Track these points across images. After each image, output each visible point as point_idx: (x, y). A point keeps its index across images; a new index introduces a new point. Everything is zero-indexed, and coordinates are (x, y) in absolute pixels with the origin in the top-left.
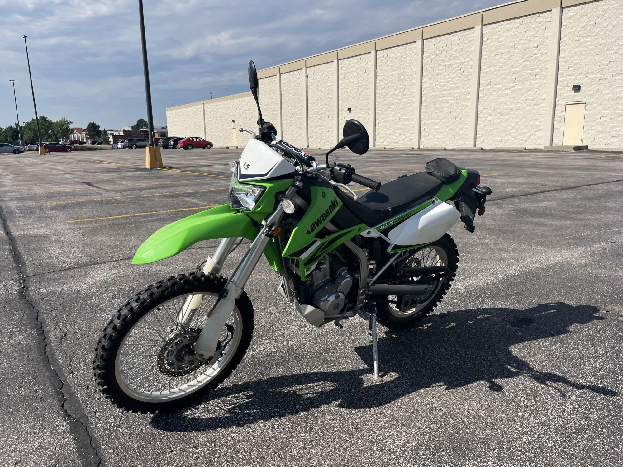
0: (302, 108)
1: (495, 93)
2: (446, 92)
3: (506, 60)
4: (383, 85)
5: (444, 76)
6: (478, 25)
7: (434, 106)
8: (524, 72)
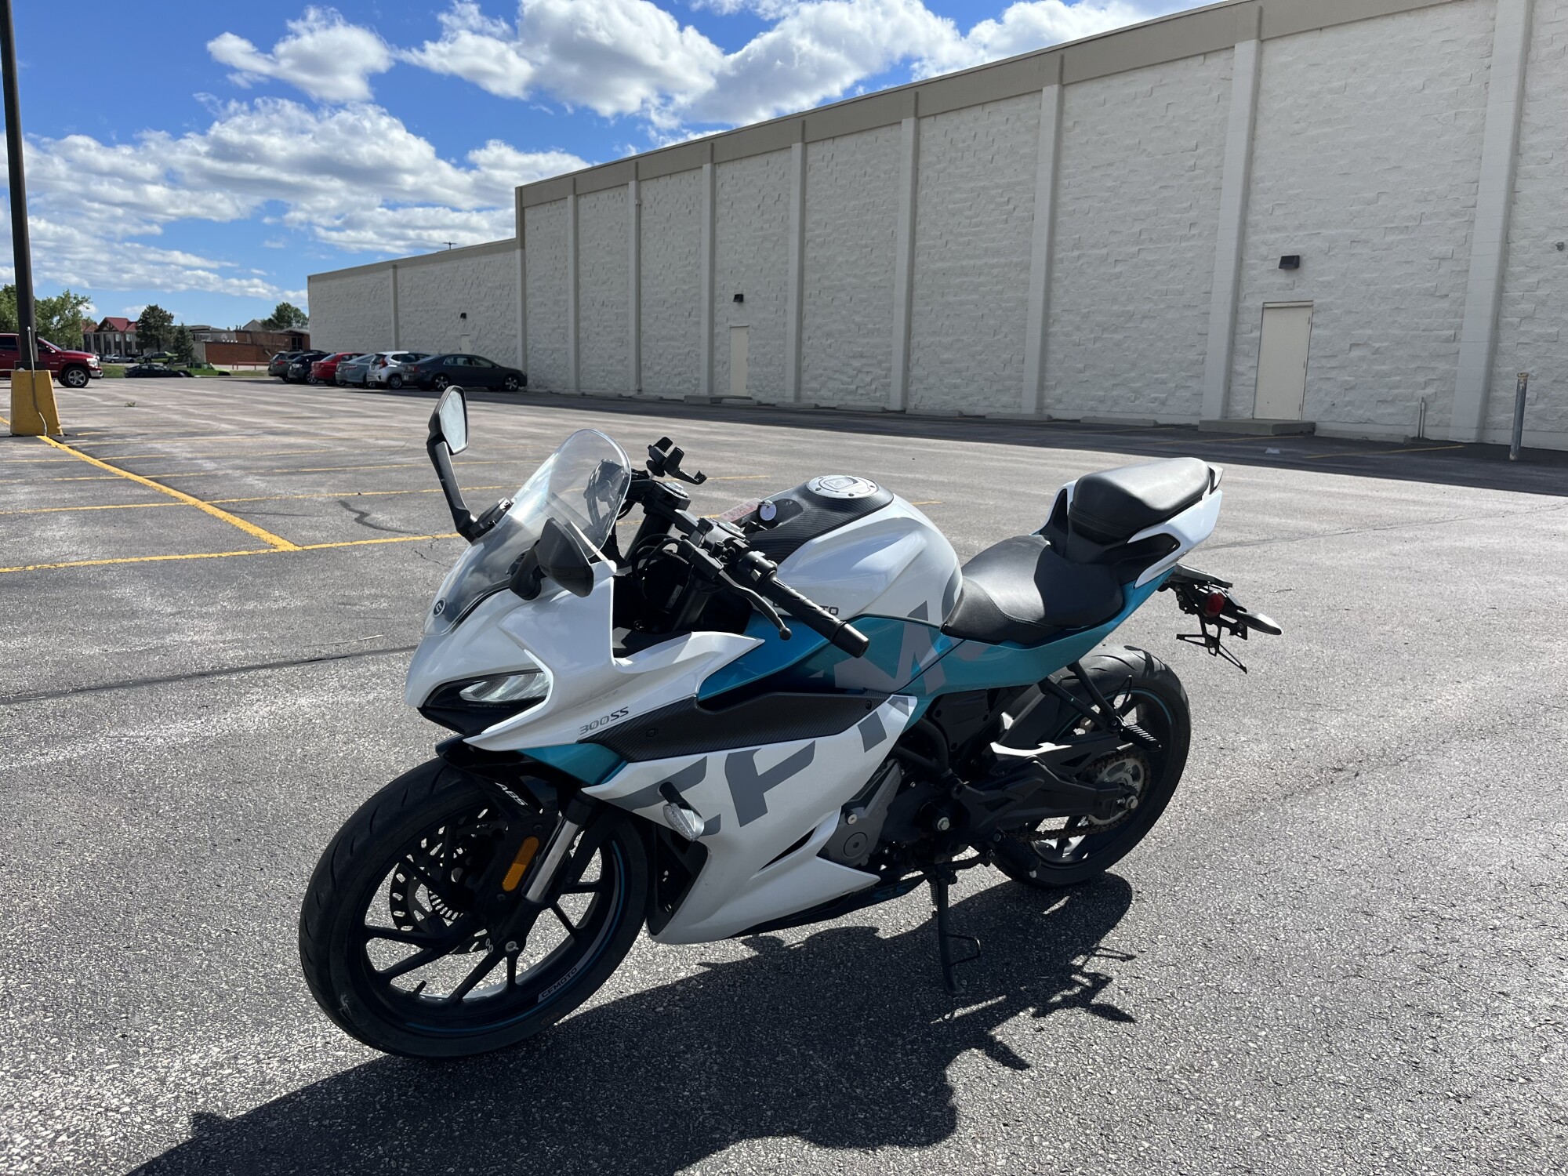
0: (628, 290)
1: (1090, 270)
2: (972, 262)
3: (1119, 182)
4: (819, 236)
5: (967, 218)
6: (1051, 84)
7: (942, 297)
8: (1163, 215)
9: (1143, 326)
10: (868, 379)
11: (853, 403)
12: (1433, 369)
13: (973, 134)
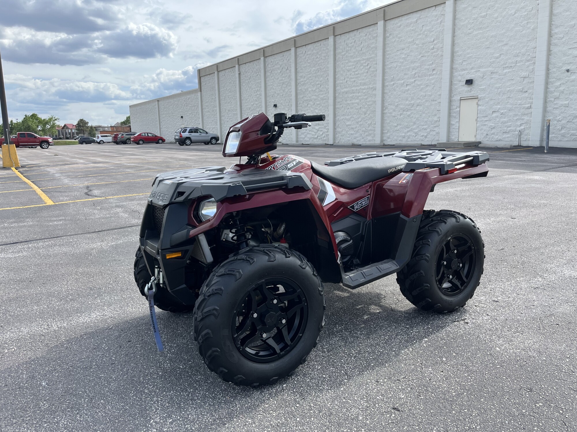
0: (237, 104)
1: (398, 89)
2: (356, 88)
4: (302, 81)
5: (353, 72)
6: (381, 20)
8: (422, 67)
9: (417, 108)
10: (321, 133)
11: (315, 142)
12: (523, 119)
13: (354, 41)
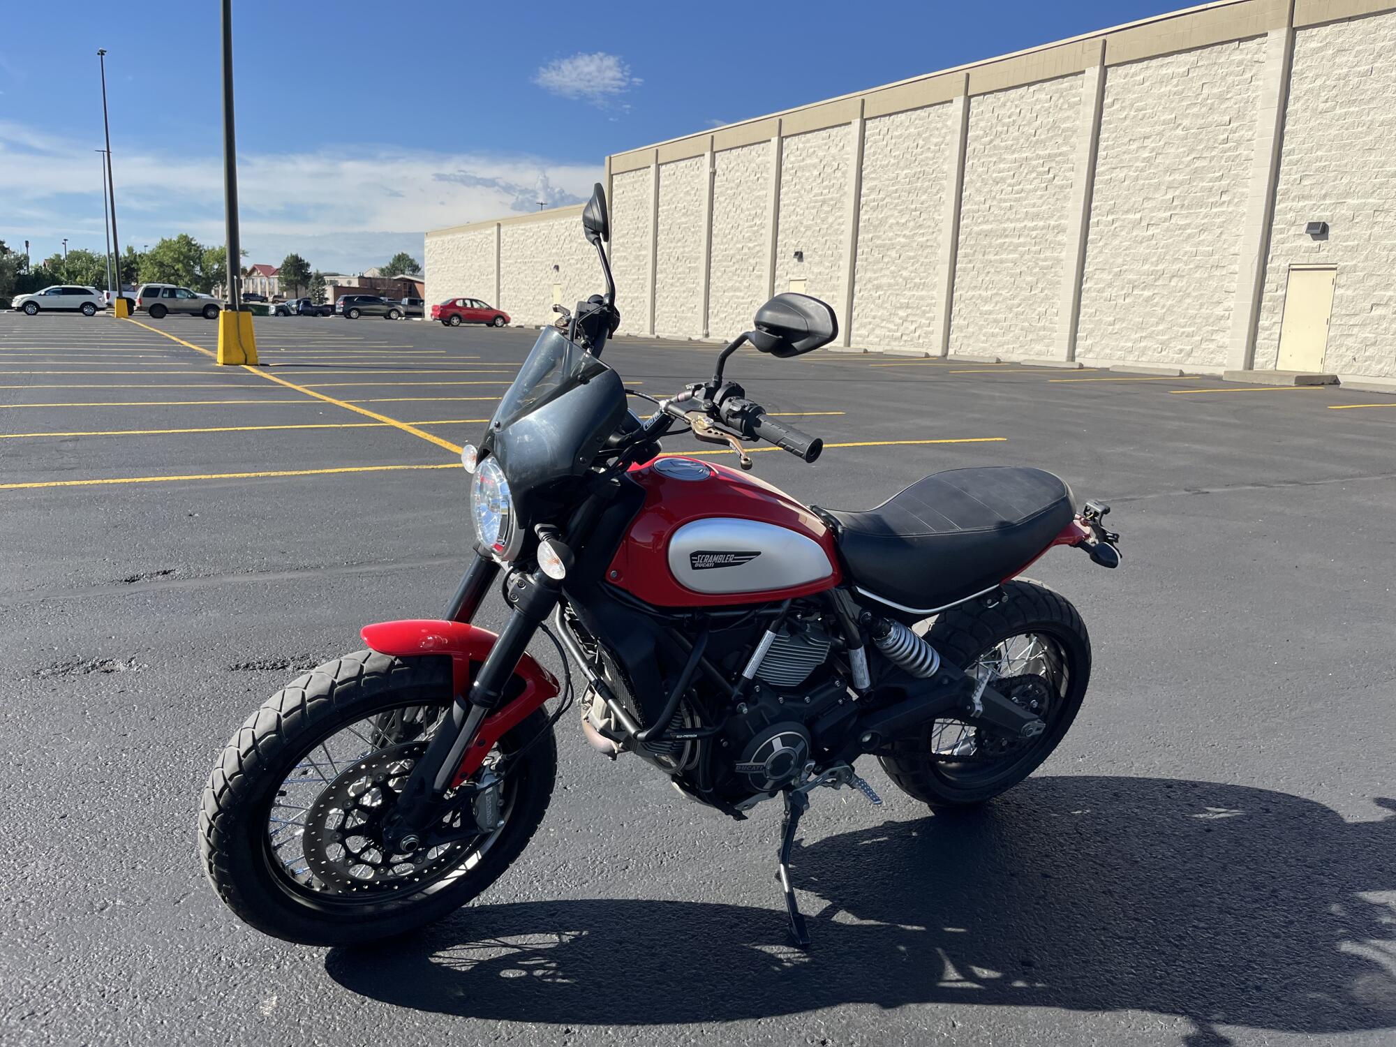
0: (699, 245)
1: (1123, 233)
2: (1012, 225)
3: (1154, 154)
4: (875, 200)
5: (1009, 185)
6: (1094, 66)
7: (984, 255)
8: (1195, 184)
9: (1173, 283)
10: (913, 327)
11: (897, 348)
13: (1018, 110)
